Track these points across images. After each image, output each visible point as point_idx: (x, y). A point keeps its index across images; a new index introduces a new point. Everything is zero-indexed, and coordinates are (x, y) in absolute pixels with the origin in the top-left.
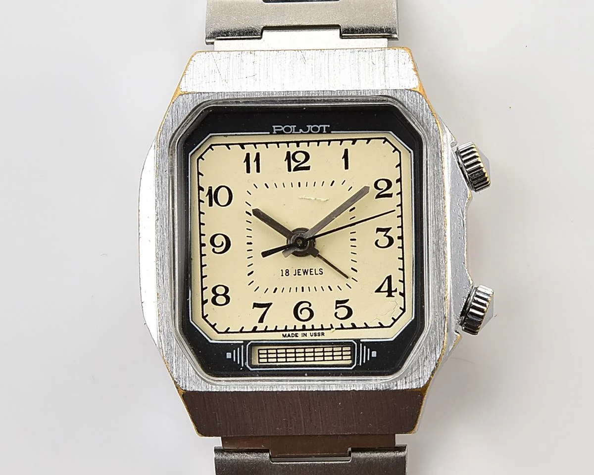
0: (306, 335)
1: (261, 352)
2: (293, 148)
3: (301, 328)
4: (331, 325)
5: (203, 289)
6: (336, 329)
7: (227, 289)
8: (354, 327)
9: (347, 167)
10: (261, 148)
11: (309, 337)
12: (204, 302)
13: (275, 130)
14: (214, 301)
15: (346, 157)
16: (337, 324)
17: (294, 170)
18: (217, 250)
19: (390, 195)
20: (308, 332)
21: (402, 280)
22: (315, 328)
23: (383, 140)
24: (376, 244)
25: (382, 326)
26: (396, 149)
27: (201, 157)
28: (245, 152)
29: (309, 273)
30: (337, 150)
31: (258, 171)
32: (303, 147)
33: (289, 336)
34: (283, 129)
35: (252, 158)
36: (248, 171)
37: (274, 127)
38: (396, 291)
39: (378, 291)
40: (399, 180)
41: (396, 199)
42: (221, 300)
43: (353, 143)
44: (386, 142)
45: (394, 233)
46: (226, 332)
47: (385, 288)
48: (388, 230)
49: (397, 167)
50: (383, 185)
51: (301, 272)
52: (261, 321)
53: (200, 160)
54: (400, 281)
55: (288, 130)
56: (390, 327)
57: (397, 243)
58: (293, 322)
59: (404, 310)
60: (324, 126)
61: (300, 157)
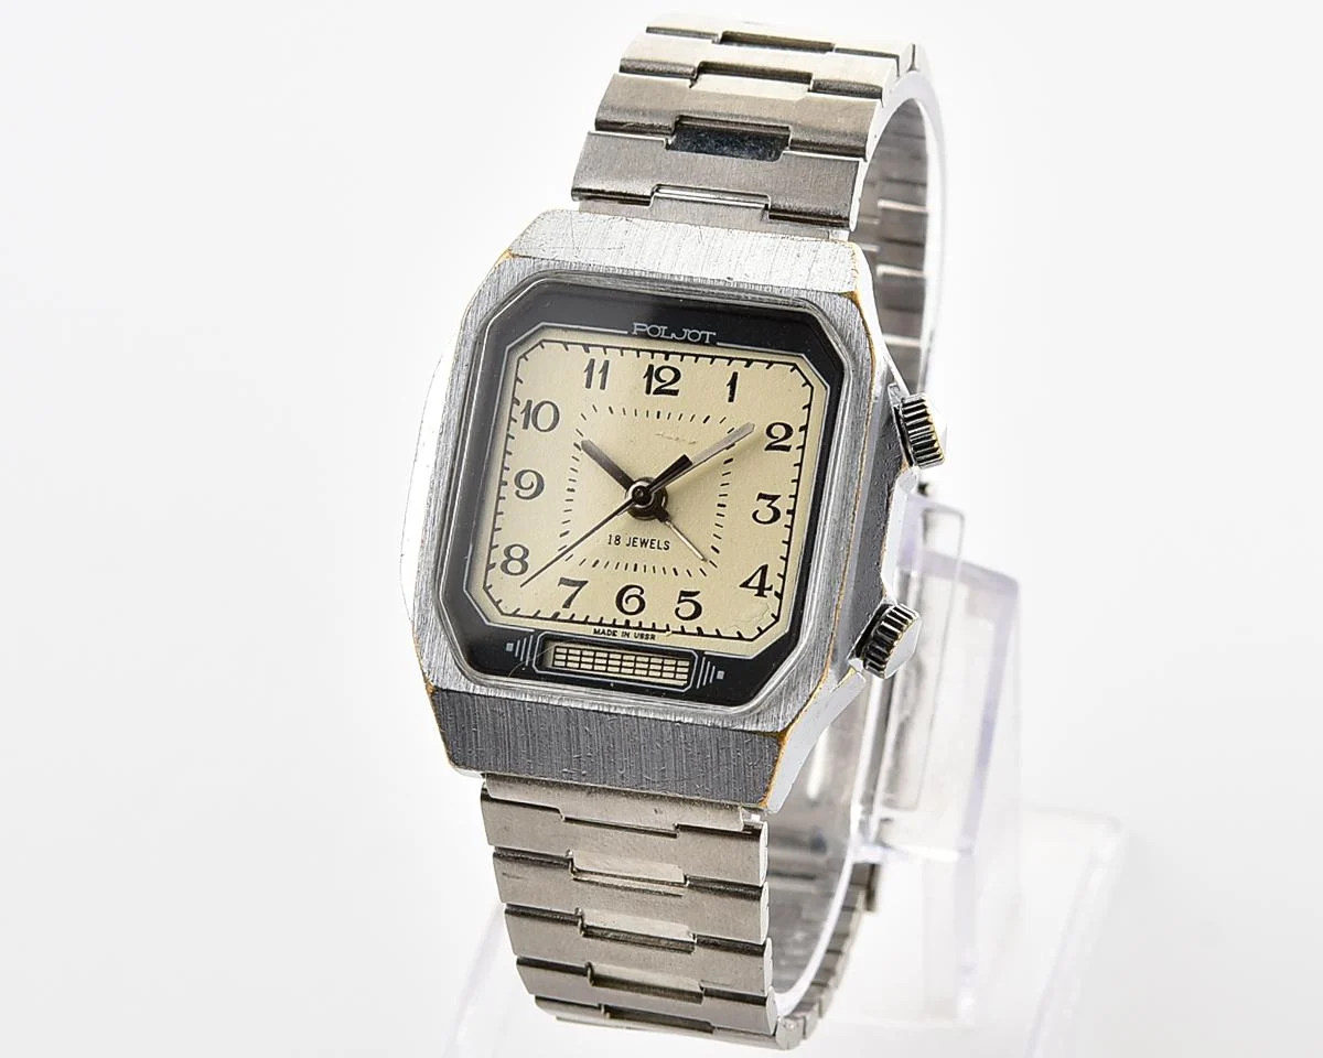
0: (628, 635)
1: (558, 650)
2: (659, 361)
3: (623, 624)
4: (668, 626)
5: (491, 547)
6: (674, 632)
7: (526, 552)
8: (700, 633)
9: (731, 400)
10: (613, 355)
11: (632, 637)
12: (490, 567)
13: (636, 329)
14: (504, 567)
15: (733, 384)
16: (676, 625)
17: (654, 393)
18: (522, 493)
19: (787, 448)
20: (632, 632)
21: (782, 573)
22: (643, 626)
23: (791, 367)
24: (754, 516)
25: (740, 637)
26: (808, 382)
27: (524, 356)
28: (589, 357)
29: (649, 544)
30: (722, 371)
31: (603, 387)
32: (674, 361)
33: (603, 632)
34: (648, 329)
35: (598, 367)
36: (588, 386)
37: (636, 324)
38: (770, 589)
39: (745, 585)
40: (804, 428)
41: (795, 455)
42: (515, 566)
43: (747, 366)
44: (796, 371)
45: (783, 505)
46: (514, 614)
47: (756, 582)
48: (774, 498)
49: (804, 408)
50: (779, 432)
51: (638, 542)
52: (567, 605)
53: (523, 360)
54: (779, 575)
55: (654, 331)
56: (752, 640)
57: (785, 519)
58: (612, 614)
59: (777, 619)
60: (708, 333)
61: (667, 375)
